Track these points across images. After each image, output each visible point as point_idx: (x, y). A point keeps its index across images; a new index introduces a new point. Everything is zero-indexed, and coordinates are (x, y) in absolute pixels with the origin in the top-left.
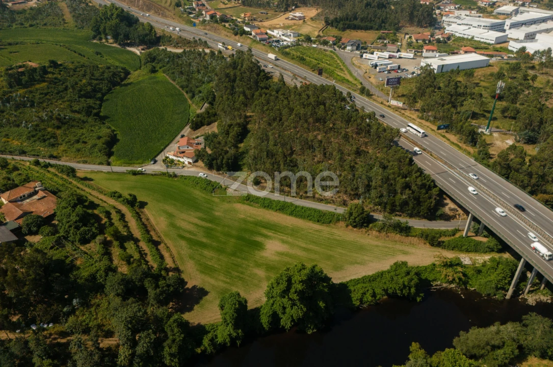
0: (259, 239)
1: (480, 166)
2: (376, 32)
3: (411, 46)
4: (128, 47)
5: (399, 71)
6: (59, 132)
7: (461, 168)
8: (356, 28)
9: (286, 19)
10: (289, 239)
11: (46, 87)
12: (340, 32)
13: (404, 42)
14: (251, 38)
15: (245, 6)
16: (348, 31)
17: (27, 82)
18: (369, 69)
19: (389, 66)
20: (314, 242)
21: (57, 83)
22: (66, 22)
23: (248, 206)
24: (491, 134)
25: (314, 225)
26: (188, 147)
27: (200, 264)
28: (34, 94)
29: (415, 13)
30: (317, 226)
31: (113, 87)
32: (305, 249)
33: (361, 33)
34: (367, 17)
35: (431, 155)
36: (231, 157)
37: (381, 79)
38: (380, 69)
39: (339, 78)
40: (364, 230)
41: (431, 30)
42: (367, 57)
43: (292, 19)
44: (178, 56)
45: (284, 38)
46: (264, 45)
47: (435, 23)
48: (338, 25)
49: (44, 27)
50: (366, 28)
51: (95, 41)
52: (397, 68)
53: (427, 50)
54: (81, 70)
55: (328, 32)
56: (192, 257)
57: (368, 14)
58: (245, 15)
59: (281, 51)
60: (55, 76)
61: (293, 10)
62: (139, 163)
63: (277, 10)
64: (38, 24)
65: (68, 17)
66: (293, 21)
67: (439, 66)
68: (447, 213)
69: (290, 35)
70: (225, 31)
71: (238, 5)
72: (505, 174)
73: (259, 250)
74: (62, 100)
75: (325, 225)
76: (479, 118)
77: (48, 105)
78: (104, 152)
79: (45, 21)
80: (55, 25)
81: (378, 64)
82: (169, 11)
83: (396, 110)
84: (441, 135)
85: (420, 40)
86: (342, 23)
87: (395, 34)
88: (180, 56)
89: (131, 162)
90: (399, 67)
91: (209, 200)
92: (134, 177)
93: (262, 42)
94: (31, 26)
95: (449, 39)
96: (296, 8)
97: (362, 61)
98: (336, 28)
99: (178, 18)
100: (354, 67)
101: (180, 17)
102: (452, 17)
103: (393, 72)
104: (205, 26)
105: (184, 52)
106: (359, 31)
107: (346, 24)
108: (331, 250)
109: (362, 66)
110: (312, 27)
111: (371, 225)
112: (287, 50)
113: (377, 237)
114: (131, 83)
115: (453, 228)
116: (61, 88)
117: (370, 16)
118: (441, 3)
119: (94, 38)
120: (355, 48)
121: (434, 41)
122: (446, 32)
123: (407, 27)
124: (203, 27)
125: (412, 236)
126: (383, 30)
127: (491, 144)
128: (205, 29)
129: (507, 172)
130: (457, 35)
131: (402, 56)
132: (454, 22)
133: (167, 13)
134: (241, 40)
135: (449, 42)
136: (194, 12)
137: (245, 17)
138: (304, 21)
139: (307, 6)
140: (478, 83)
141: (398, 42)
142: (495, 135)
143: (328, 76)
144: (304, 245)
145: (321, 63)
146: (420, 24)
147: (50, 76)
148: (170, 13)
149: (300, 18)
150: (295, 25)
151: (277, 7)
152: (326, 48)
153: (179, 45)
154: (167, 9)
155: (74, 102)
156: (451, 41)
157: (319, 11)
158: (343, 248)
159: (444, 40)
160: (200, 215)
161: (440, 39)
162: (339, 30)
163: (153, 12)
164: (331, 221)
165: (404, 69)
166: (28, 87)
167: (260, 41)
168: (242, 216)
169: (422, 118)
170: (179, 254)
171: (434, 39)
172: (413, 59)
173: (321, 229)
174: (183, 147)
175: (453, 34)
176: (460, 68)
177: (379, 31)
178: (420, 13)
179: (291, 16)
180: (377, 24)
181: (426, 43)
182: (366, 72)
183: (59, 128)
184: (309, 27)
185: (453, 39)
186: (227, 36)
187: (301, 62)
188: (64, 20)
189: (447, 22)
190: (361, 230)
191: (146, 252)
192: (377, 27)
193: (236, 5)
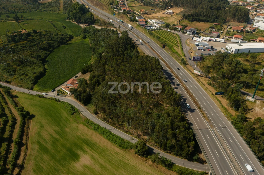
0: (79, 152)
1: (233, 128)
2: (211, 23)
3: (229, 33)
4: (81, 24)
5: (211, 50)
6: (18, 68)
7: (219, 128)
8: (199, 21)
9: (163, 13)
10: (97, 156)
11: (25, 43)
12: (190, 22)
13: (225, 31)
14: (137, 24)
15: (145, 5)
16: (195, 22)
17: (18, 40)
18: (193, 47)
19: (205, 46)
20: (110, 162)
21: (32, 41)
22: (60, 10)
23: (86, 127)
24: (255, 102)
25: (117, 148)
26: (71, 85)
27: (37, 165)
28: (18, 47)
29: (237, 14)
30: (118, 150)
31: (61, 45)
32: (102, 167)
33: (202, 24)
34: (208, 15)
35: (203, 114)
36: (86, 95)
37: (197, 54)
38: (199, 48)
39: (174, 51)
40: (144, 159)
41: (245, 25)
42: (196, 40)
43: (167, 14)
44: (98, 31)
45: (155, 24)
46: (142, 28)
47: (249, 20)
48: (189, 18)
49: (49, 12)
50: (205, 21)
51: (67, 20)
52: (211, 48)
53: (235, 38)
54: (48, 35)
55: (183, 22)
56: (35, 159)
57: (209, 13)
58: (141, 10)
59: (149, 32)
60: (34, 37)
61: (169, 9)
62: (46, 91)
63: (160, 8)
64: (47, 10)
65: (61, 7)
66: (166, 15)
67: (236, 50)
68: (202, 158)
69: (159, 23)
70: (127, 19)
71: (142, 5)
72: (250, 138)
73: (75, 161)
74: (30, 51)
75: (123, 149)
76: (251, 88)
77: (22, 53)
78: (32, 82)
79: (51, 9)
80: (54, 11)
81: (199, 44)
82: (106, 7)
83: (196, 77)
84: (217, 99)
85: (235, 30)
86: (192, 17)
87: (222, 26)
88: (99, 31)
89: (42, 89)
90: (212, 47)
91: (68, 119)
92: (39, 98)
93: (142, 26)
94: (44, 11)
95: (254, 30)
96: (171, 7)
97: (192, 42)
98: (188, 20)
99: (108, 10)
100: (186, 45)
101: (110, 10)
102: (261, 17)
103: (207, 51)
104: (119, 15)
105: (102, 29)
106: (201, 23)
107: (194, 18)
108: (117, 170)
109: (190, 45)
110: (175, 19)
111: (149, 157)
112: (153, 32)
113: (151, 166)
114: (71, 43)
115: (203, 171)
116: (32, 44)
117: (209, 14)
118: (259, 8)
119: (68, 18)
120: (191, 33)
121: (244, 31)
122: (254, 26)
123: (231, 21)
124: (118, 16)
125: (172, 171)
126: (215, 23)
127: (251, 109)
128: (118, 17)
129: (252, 136)
130: (261, 28)
131: (217, 40)
132: (261, 21)
133: (105, 8)
134: (133, 24)
135: (254, 32)
136: (118, 8)
137: (141, 12)
138: (172, 15)
139: (177, 7)
140: (260, 63)
141: (221, 30)
142: (258, 102)
143: (169, 49)
144: (102, 162)
145: (168, 41)
146: (239, 20)
147: (31, 37)
148: (106, 8)
149: (170, 13)
150: (166, 17)
151: (161, 6)
152: (175, 32)
153: (101, 25)
154: (105, 6)
155: (36, 52)
156: (255, 32)
157: (182, 10)
158: (126, 170)
159: (251, 31)
160: (57, 129)
161: (248, 30)
162: (190, 21)
163: (99, 7)
164: (127, 148)
165: (215, 49)
166: (17, 43)
167: (141, 25)
168: (79, 134)
169: (210, 84)
170: (30, 154)
171: (244, 30)
172: (224, 42)
173: (119, 152)
174: (68, 84)
175: (258, 28)
176: (251, 52)
177: (213, 23)
178: (239, 14)
179: (166, 12)
180: (212, 19)
181: (239, 32)
182: (191, 49)
183: (19, 65)
184: (174, 19)
185: (257, 31)
186: (127, 21)
187: (157, 39)
188: (59, 9)
189: (257, 20)
190: (143, 158)
191: (11, 151)
192: (212, 21)
193: (141, 5)
